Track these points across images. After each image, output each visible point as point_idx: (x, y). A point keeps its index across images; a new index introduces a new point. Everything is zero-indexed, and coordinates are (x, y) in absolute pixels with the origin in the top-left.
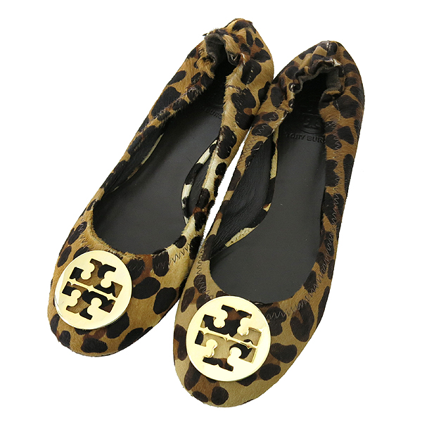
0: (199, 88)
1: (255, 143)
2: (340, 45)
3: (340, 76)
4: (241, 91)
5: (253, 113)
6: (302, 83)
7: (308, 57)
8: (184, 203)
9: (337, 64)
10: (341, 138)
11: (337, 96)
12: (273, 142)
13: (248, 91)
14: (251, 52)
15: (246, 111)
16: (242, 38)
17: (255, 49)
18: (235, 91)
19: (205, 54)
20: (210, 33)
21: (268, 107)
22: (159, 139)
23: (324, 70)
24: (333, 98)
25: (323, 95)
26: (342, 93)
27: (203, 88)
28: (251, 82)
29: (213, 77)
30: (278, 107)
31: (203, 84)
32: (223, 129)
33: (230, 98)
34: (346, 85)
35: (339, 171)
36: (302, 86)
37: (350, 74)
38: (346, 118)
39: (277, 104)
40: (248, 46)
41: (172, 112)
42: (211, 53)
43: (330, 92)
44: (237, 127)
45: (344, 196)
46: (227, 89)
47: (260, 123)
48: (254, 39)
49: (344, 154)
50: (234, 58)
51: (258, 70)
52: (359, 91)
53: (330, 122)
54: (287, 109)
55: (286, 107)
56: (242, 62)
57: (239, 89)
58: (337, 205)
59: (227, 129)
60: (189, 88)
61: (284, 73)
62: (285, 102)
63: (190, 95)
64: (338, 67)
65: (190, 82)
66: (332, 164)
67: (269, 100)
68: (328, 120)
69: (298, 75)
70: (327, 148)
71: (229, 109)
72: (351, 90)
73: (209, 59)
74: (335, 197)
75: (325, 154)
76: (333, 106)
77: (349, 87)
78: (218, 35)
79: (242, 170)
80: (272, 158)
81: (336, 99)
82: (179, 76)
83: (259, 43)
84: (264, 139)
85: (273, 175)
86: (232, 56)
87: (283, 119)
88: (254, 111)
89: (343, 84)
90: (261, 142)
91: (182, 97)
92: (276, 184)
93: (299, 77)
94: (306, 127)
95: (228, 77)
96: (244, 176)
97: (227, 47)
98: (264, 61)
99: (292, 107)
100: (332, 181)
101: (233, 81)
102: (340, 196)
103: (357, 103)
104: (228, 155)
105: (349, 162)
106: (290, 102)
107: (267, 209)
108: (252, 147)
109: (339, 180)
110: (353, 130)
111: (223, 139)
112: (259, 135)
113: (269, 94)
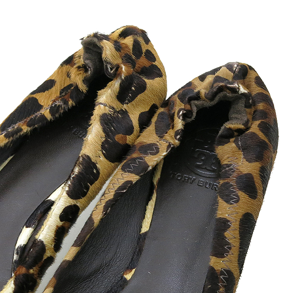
0: (66, 102)
1: (122, 182)
2: (251, 68)
3: (246, 107)
4: (115, 111)
5: (128, 142)
6: (195, 110)
7: (210, 79)
8: (17, 254)
9: (242, 90)
10: (240, 190)
11: (240, 132)
12: (152, 183)
13: (125, 113)
14: (137, 66)
15: (118, 138)
16: (127, 47)
17: (143, 62)
18: (107, 110)
19: (81, 62)
20: (88, 37)
21: (149, 136)
22: (7, 162)
23: (225, 96)
24: (236, 134)
25: (223, 128)
26: (248, 128)
27: (71, 103)
28: (130, 101)
29: (84, 91)
30: (161, 137)
31: (72, 98)
32: (81, 159)
33: (98, 118)
34: (254, 119)
35: (232, 235)
36: (195, 114)
37: (261, 106)
38: (250, 162)
39: (161, 133)
40: (134, 57)
41: (25, 129)
42: (87, 62)
43: (232, 126)
44: (102, 158)
45: (235, 273)
46: (97, 108)
47: (135, 155)
48: (144, 50)
49: (242, 212)
50: (111, 69)
51: (142, 88)
52: (270, 128)
53: (228, 166)
54: (172, 141)
55: (171, 139)
56: (120, 75)
57: (113, 108)
58: (225, 286)
59: (87, 159)
60: (54, 101)
61: (176, 95)
62: (171, 132)
63: (54, 110)
64: (243, 94)
65: (58, 94)
66: (224, 224)
67: (152, 128)
68: (225, 162)
69: (191, 99)
70: (220, 200)
71: (95, 133)
72: (259, 126)
73: (84, 68)
74: (222, 273)
75: (216, 209)
76: (234, 145)
77: (258, 122)
78: (96, 40)
79: (97, 218)
80: (147, 204)
81: (239, 135)
82: (47, 85)
83: (151, 56)
84: (134, 178)
85: (145, 227)
86: (109, 66)
87: (165, 154)
88: (129, 139)
89: (250, 117)
90: (130, 182)
91: (42, 111)
92: (146, 241)
93: (192, 102)
94: (199, 167)
95: (99, 92)
96: (99, 226)
97: (103, 56)
98: (153, 79)
99: (179, 140)
100: (220, 249)
101: (106, 98)
102: (229, 272)
103: (266, 144)
104: (84, 194)
105: (248, 224)
106: (177, 133)
107: (128, 276)
108: (117, 186)
109: (230, 248)
110: (257, 180)
111: (79, 173)
112: (129, 172)
113: (154, 119)
